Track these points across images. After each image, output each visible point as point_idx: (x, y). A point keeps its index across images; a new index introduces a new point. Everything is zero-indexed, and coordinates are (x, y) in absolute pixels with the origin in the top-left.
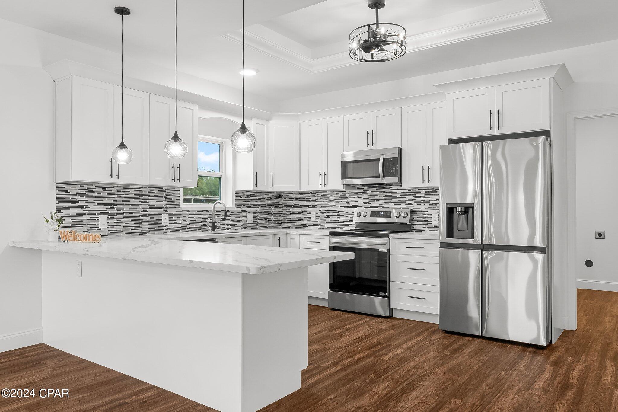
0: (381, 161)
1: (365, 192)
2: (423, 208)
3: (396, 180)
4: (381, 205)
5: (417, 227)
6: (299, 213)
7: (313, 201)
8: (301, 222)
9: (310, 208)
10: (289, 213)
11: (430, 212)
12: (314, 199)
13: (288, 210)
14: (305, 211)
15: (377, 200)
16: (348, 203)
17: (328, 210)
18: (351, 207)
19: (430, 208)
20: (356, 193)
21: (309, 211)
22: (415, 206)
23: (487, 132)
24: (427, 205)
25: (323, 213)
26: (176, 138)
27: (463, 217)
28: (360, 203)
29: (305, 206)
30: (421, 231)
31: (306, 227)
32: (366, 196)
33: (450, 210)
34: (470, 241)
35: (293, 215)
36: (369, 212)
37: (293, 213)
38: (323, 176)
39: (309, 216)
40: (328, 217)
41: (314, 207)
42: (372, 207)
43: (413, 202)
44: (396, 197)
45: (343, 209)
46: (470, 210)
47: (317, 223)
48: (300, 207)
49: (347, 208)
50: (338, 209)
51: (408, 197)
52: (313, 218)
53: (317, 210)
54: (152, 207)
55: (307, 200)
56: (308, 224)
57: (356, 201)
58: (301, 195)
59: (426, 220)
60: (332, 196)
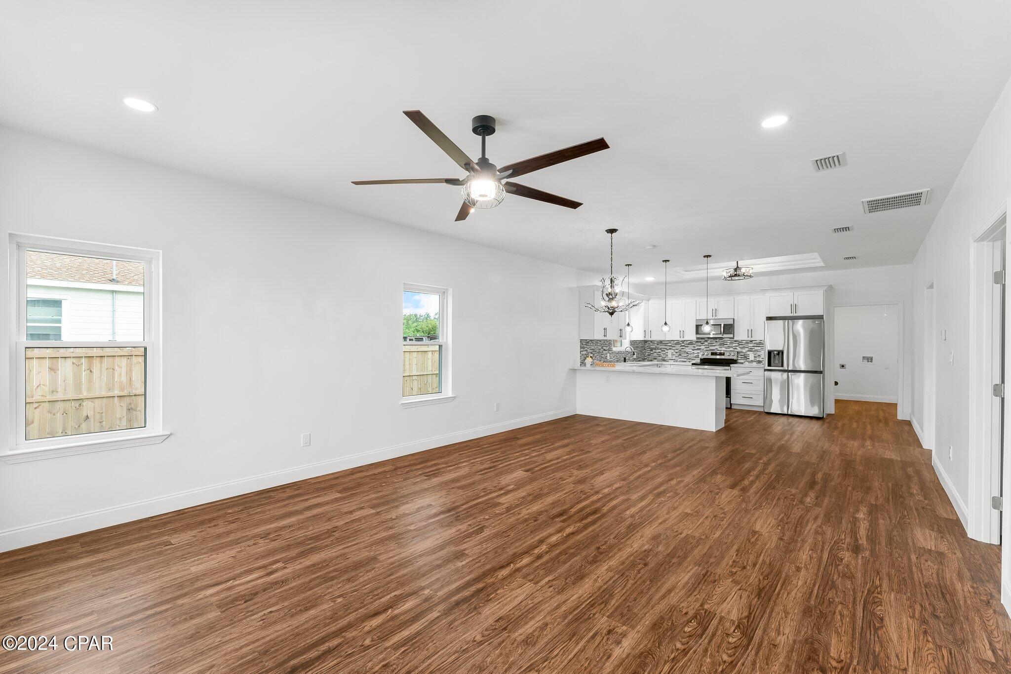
0: (722, 326)
1: (706, 341)
2: (744, 351)
3: (731, 336)
4: (716, 349)
5: (739, 361)
6: (659, 352)
7: (670, 346)
8: (661, 358)
9: (668, 350)
10: (652, 352)
11: (748, 353)
12: (670, 344)
13: (652, 350)
14: (664, 351)
15: (714, 346)
16: (694, 347)
17: (680, 351)
18: (696, 349)
19: (748, 351)
20: (700, 342)
21: (667, 351)
22: (739, 349)
23: (789, 314)
24: (747, 349)
25: (677, 353)
26: (666, 324)
27: (777, 357)
28: (702, 347)
29: (664, 348)
30: (742, 363)
31: (664, 360)
32: (706, 343)
33: (770, 353)
34: (781, 368)
35: (655, 354)
36: (710, 353)
37: (655, 352)
38: (682, 333)
39: (666, 354)
40: (680, 355)
41: (670, 349)
42: (710, 350)
43: (737, 348)
44: (727, 345)
45: (691, 350)
46: (781, 353)
47: (672, 358)
48: (661, 349)
49: (693, 350)
50: (687, 350)
51: (734, 345)
52: (670, 356)
53: (672, 351)
54: (605, 350)
55: (666, 345)
56: (666, 359)
57: (700, 346)
58: (661, 342)
59: (746, 357)
60: (683, 343)
